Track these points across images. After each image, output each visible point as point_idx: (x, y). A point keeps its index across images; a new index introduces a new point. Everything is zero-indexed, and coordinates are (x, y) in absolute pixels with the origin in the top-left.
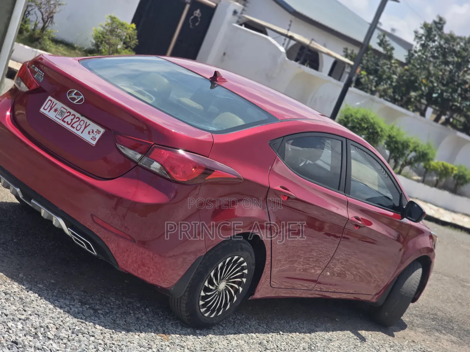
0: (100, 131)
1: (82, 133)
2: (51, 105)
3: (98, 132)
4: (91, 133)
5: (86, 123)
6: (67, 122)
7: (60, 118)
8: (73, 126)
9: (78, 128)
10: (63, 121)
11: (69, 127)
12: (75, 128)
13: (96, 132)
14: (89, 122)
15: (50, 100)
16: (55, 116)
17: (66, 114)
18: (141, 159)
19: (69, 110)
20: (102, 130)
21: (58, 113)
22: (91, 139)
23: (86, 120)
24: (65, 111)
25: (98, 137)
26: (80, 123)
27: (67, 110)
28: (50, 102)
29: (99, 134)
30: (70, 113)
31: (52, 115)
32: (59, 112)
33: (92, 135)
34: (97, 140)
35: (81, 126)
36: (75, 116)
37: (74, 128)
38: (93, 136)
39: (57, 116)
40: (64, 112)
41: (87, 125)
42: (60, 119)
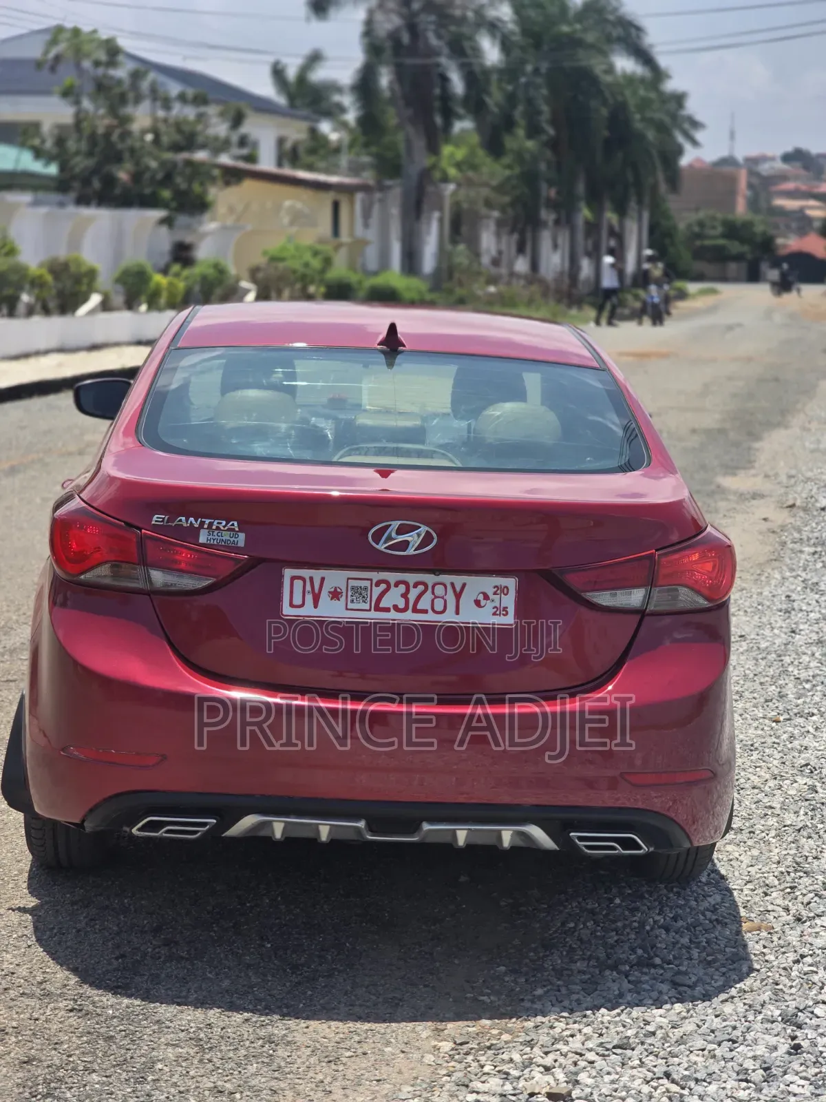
0: (507, 587)
1: (457, 612)
2: (308, 588)
3: (503, 590)
4: (483, 603)
5: (452, 584)
6: (396, 608)
7: (367, 606)
8: (419, 607)
9: (439, 607)
10: (378, 609)
11: (409, 616)
12: (430, 611)
13: (495, 593)
14: (458, 580)
15: (293, 578)
16: (347, 609)
17: (377, 591)
18: (648, 597)
19: (376, 576)
20: (511, 583)
21: (349, 598)
22: (494, 614)
23: (447, 578)
24: (367, 583)
25: (509, 601)
26: (433, 593)
27: (371, 580)
28: (298, 584)
29: (506, 595)
30: (387, 582)
31: (331, 610)
32: (350, 594)
33: (489, 607)
34: (511, 610)
35: (442, 598)
36: (406, 584)
37: (425, 612)
38: (495, 607)
39: (350, 606)
40: (366, 588)
41: (458, 589)
42: (368, 608)
